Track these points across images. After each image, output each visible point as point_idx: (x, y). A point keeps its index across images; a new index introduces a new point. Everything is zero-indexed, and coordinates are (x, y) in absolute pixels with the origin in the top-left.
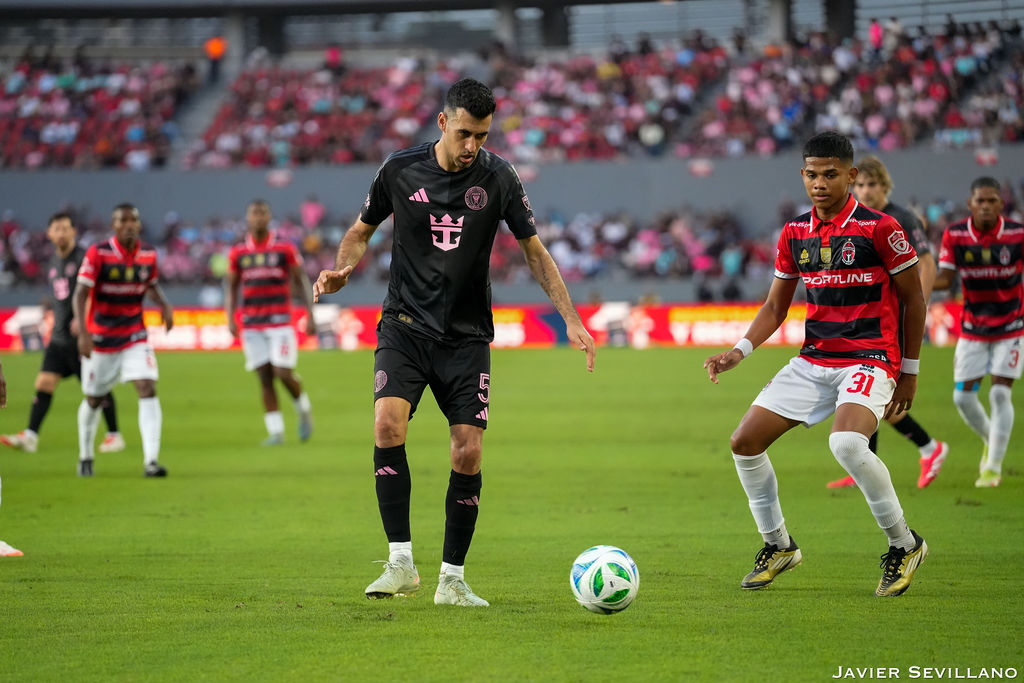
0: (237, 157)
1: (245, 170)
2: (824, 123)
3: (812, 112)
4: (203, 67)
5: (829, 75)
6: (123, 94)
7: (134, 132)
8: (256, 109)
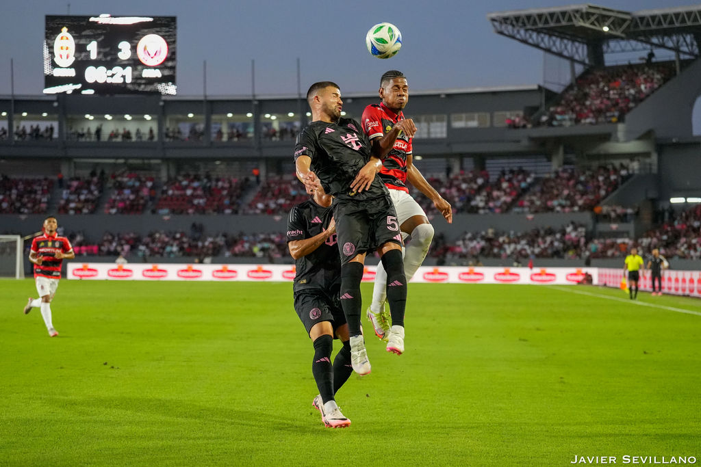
0: (263, 211)
1: (266, 215)
2: (473, 203)
3: (469, 199)
4: (253, 179)
5: (475, 186)
6: (223, 188)
7: (226, 201)
8: (270, 194)
